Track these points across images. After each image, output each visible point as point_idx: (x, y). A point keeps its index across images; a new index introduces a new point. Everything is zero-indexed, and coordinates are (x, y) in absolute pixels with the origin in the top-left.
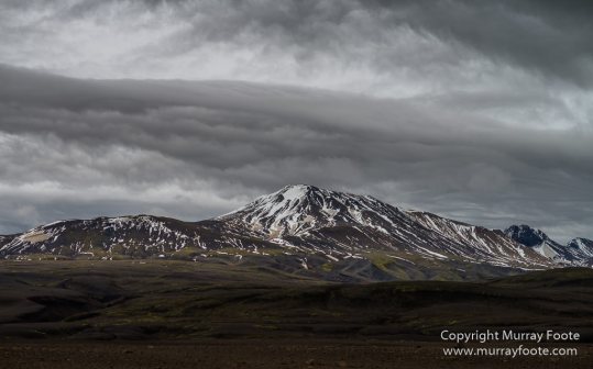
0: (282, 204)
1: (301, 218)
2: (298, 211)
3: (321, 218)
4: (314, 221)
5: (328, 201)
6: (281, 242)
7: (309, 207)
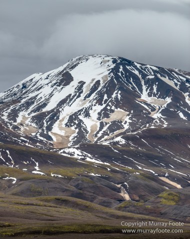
0: (70, 89)
1: (105, 113)
2: (100, 102)
3: (139, 113)
4: (127, 119)
5: (150, 83)
6: (77, 154)
7: (117, 94)
